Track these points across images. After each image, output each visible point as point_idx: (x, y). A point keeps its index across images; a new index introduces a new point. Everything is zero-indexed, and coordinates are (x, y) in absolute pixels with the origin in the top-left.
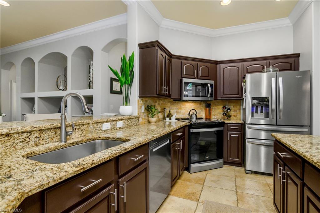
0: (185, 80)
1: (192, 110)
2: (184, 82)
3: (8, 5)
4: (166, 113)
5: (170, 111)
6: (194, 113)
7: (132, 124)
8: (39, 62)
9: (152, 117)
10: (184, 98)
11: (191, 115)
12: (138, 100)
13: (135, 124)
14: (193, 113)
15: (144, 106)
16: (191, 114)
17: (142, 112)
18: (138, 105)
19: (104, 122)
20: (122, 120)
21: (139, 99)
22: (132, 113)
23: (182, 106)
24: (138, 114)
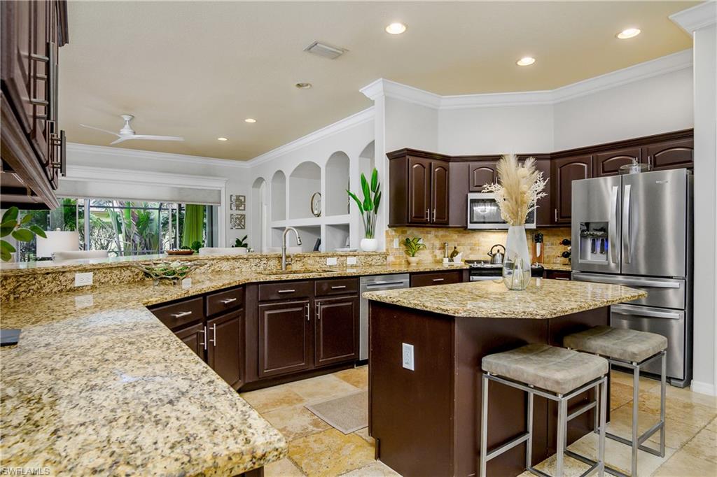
0: (471, 196)
1: (496, 246)
2: (471, 200)
3: (255, 121)
4: (449, 251)
5: (455, 248)
6: (500, 251)
7: (373, 263)
8: (291, 176)
9: (413, 256)
10: (470, 226)
11: (494, 255)
12: (387, 232)
13: (380, 264)
14: (498, 251)
15: (397, 239)
16: (493, 253)
17: (395, 247)
18: (387, 237)
19: (329, 257)
20: (355, 256)
21: (388, 228)
22: (378, 249)
23: (483, 239)
24: (387, 250)
